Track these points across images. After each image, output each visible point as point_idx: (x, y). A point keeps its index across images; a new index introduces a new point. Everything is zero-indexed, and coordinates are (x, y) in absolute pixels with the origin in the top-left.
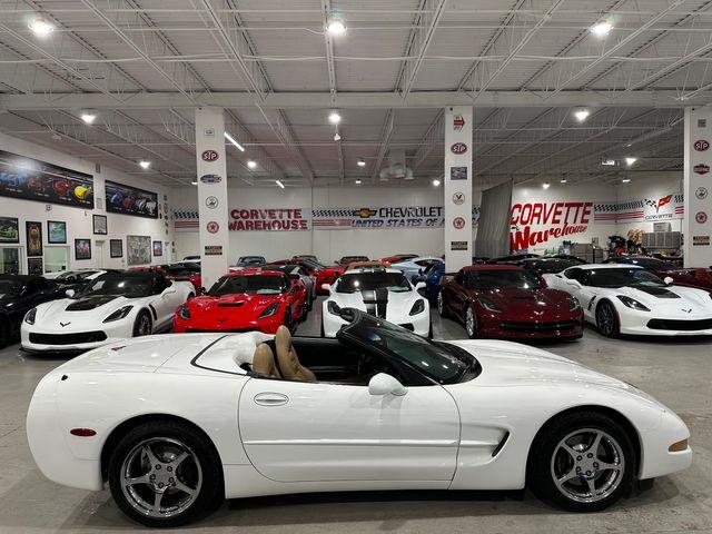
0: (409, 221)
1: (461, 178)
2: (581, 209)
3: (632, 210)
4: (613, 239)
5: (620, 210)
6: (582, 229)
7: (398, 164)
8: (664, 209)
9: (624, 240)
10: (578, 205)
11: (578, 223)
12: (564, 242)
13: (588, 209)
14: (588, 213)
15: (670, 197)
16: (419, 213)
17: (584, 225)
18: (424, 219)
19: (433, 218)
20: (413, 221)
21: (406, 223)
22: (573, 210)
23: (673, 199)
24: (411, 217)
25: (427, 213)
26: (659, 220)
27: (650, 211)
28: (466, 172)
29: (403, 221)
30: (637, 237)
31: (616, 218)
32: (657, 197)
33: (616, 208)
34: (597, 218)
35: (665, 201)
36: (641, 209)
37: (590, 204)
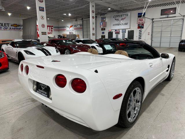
2: (51, 27)
3: (63, 29)
4: (59, 36)
5: (60, 28)
6: (51, 33)
8: (71, 29)
9: (62, 36)
10: (50, 26)
11: (50, 32)
13: (52, 28)
14: (52, 29)
17: (52, 32)
18: (3, 27)
19: (6, 27)
25: (4, 25)
26: (70, 31)
27: (68, 29)
28: (44, 9)
31: (59, 30)
32: (69, 25)
33: (59, 28)
34: (55, 30)
35: (71, 26)
36: (65, 28)
37: (52, 26)
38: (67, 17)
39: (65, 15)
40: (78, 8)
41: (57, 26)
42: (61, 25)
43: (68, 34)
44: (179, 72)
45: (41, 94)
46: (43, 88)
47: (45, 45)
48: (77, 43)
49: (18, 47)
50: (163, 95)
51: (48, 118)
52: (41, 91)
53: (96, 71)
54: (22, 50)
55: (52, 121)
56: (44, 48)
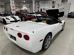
1: (13, 0)
2: (16, 7)
17: (17, 9)
23: (26, 6)
31: (20, 8)
35: (25, 6)
36: (23, 7)
41: (19, 6)
42: (21, 6)
43: (24, 9)
46: (13, 37)
47: (14, 15)
49: (3, 16)
50: (60, 37)
53: (33, 32)
54: (5, 18)
56: (14, 16)
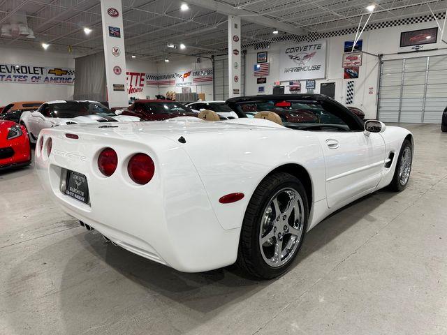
0: (15, 77)
1: (116, 36)
2: (139, 77)
3: (168, 80)
4: (158, 97)
5: (160, 80)
6: (141, 90)
7: (20, 23)
8: (188, 80)
9: (165, 98)
10: (137, 74)
11: (138, 87)
12: (131, 98)
13: (143, 77)
14: (143, 80)
15: (190, 73)
16: (24, 71)
17: (141, 87)
18: (30, 76)
19: (37, 76)
20: (20, 77)
21: (13, 78)
22: (134, 77)
23: (192, 74)
24: (17, 74)
25: (32, 71)
26: (185, 86)
27: (178, 80)
28: (119, 32)
29: (10, 76)
30: (172, 96)
31: (158, 84)
32: (182, 72)
33: (158, 78)
34: (149, 83)
35: (187, 75)
37: (143, 74)
38: (177, 52)
39: (172, 46)
40: (201, 31)
41: (153, 73)
42: (163, 72)
44: (426, 175)
45: (74, 197)
46: (78, 184)
48: (193, 110)
51: (95, 257)
52: (74, 190)
53: (182, 140)
55: (103, 263)
